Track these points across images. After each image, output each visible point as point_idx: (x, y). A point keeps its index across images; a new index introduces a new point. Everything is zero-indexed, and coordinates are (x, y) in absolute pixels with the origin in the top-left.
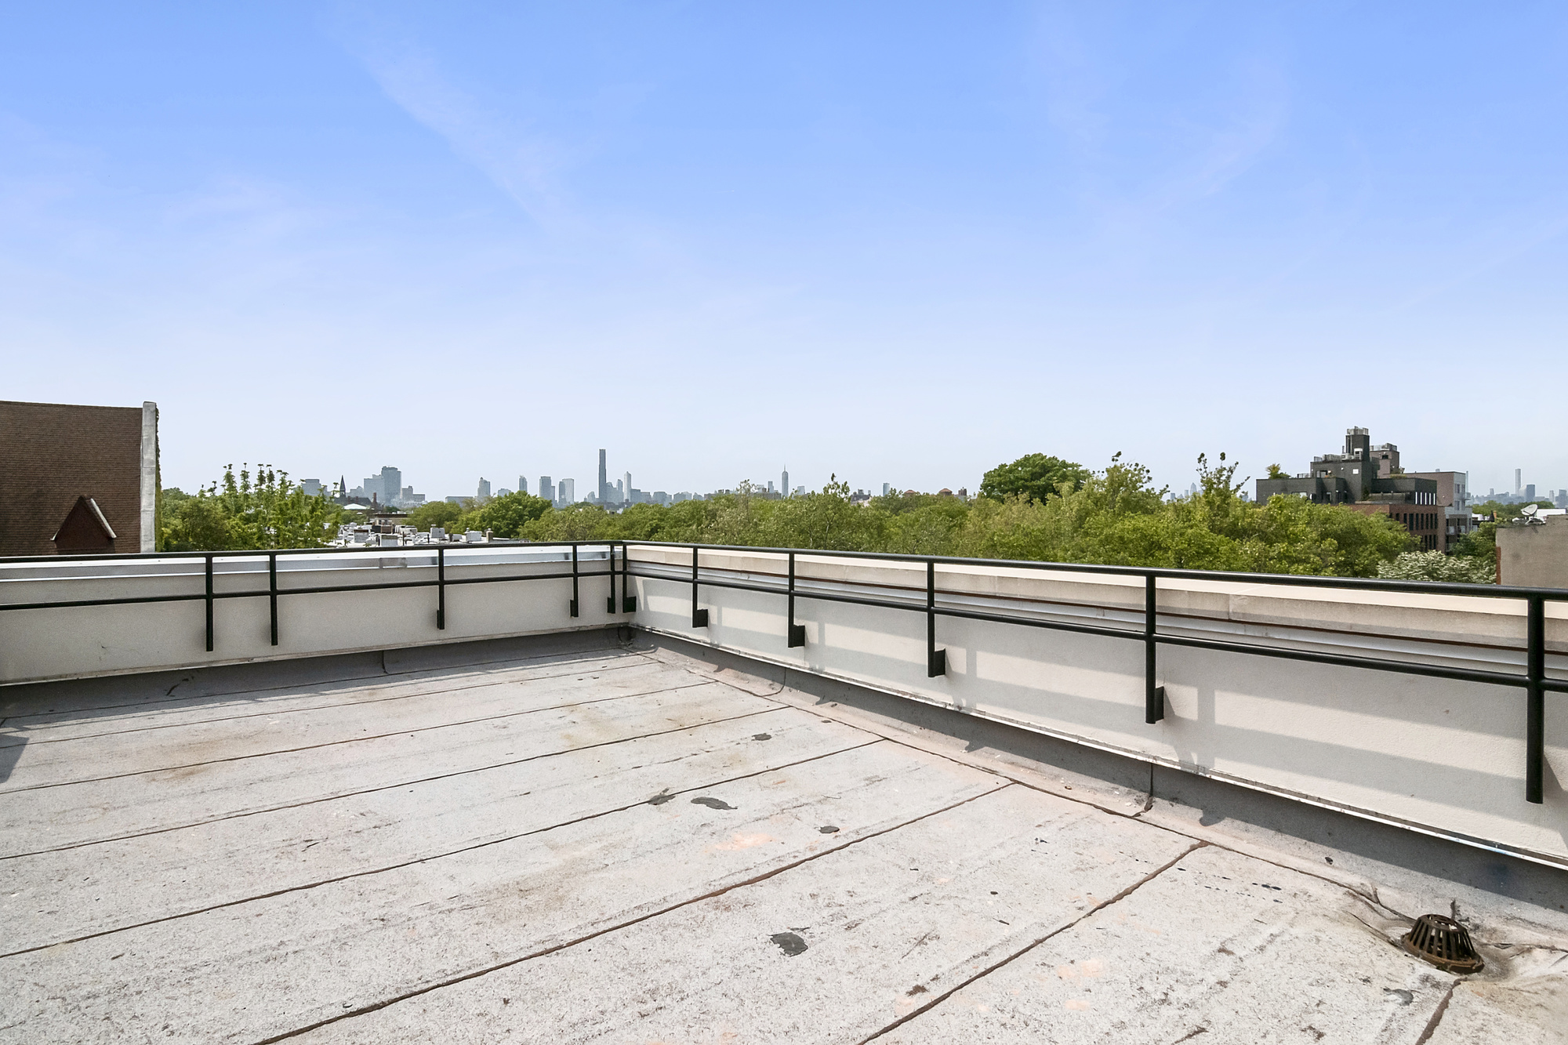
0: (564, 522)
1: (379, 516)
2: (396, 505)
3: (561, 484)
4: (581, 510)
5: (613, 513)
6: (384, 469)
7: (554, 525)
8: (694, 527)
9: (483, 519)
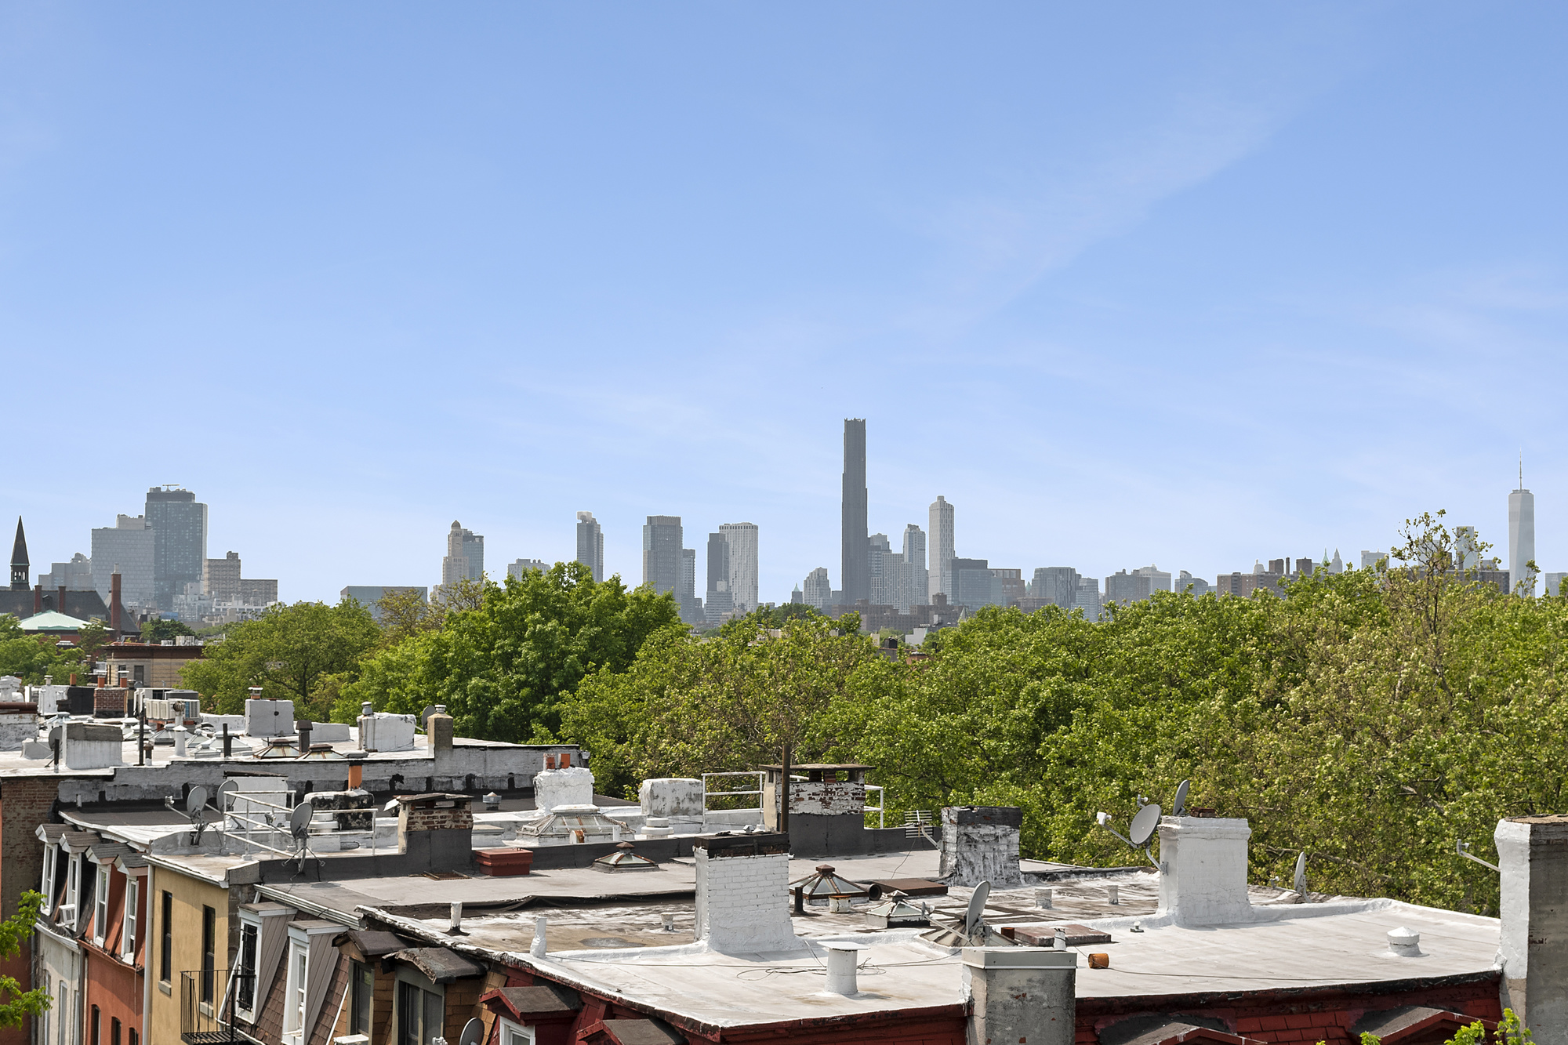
0: (718, 678)
1: (121, 652)
2: (188, 617)
3: (717, 544)
4: (779, 633)
5: (893, 643)
6: (155, 496)
7: (682, 687)
8: (1217, 703)
9: (437, 668)
